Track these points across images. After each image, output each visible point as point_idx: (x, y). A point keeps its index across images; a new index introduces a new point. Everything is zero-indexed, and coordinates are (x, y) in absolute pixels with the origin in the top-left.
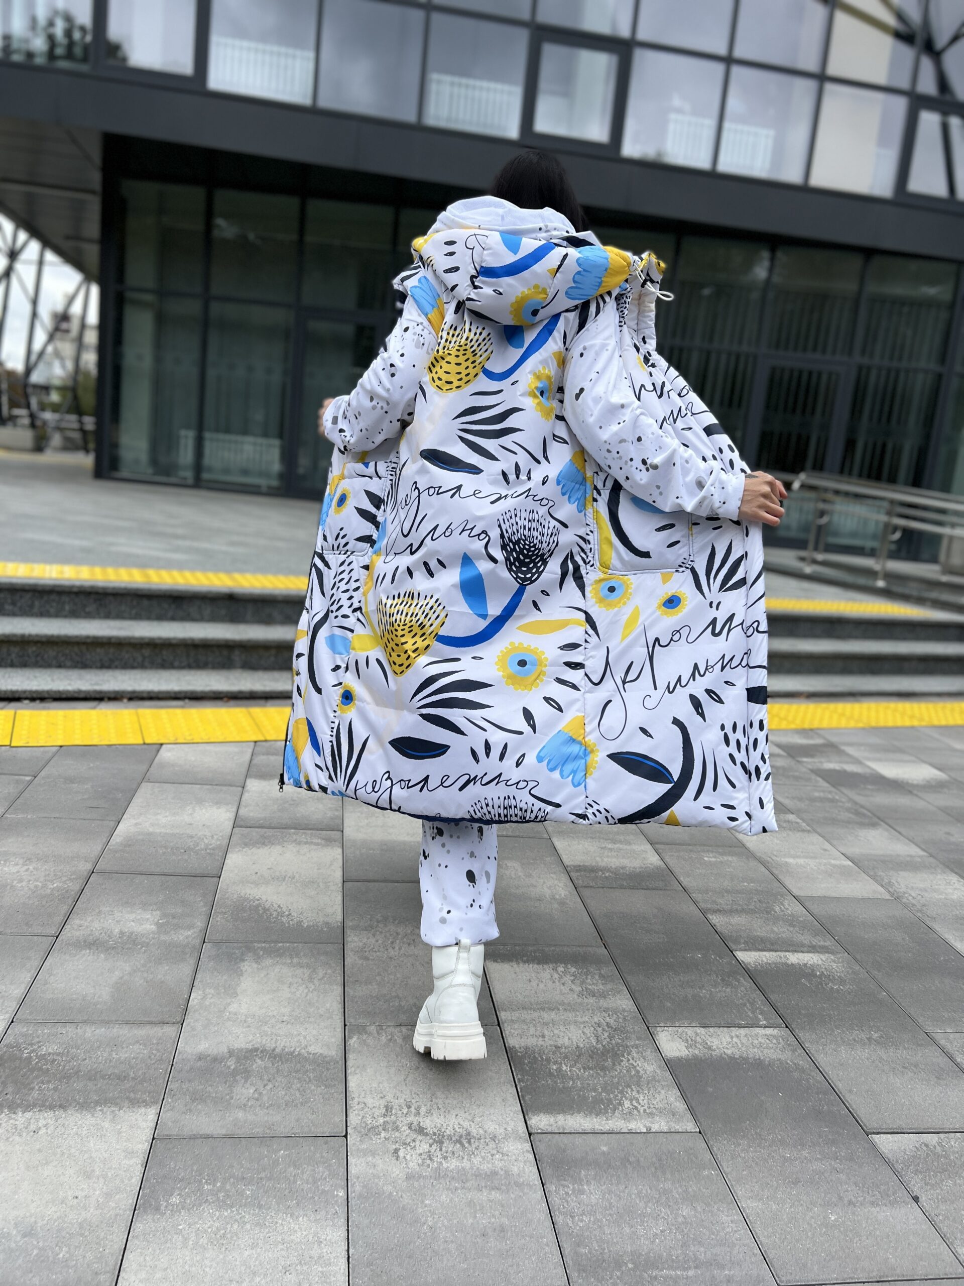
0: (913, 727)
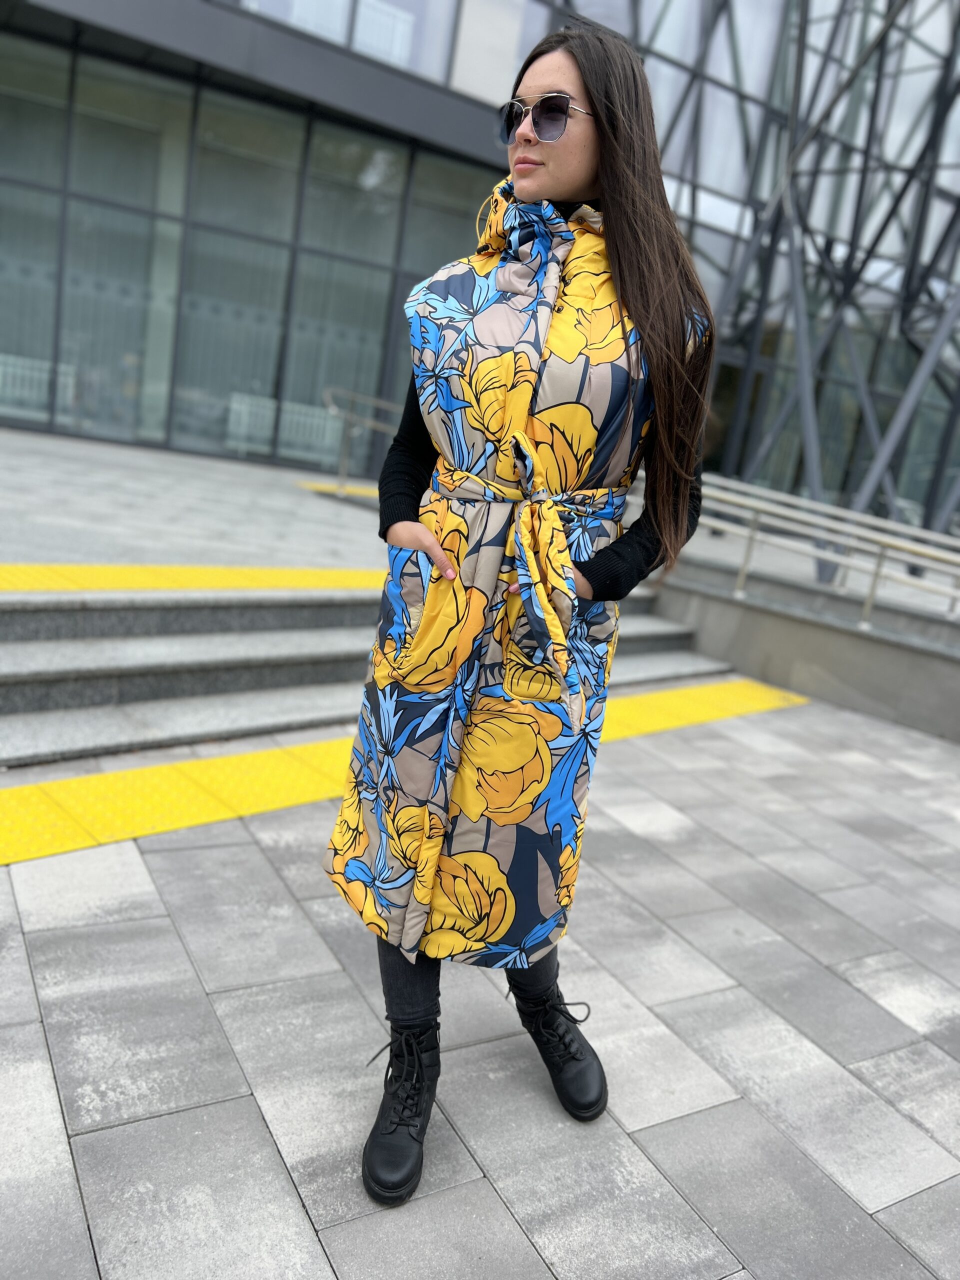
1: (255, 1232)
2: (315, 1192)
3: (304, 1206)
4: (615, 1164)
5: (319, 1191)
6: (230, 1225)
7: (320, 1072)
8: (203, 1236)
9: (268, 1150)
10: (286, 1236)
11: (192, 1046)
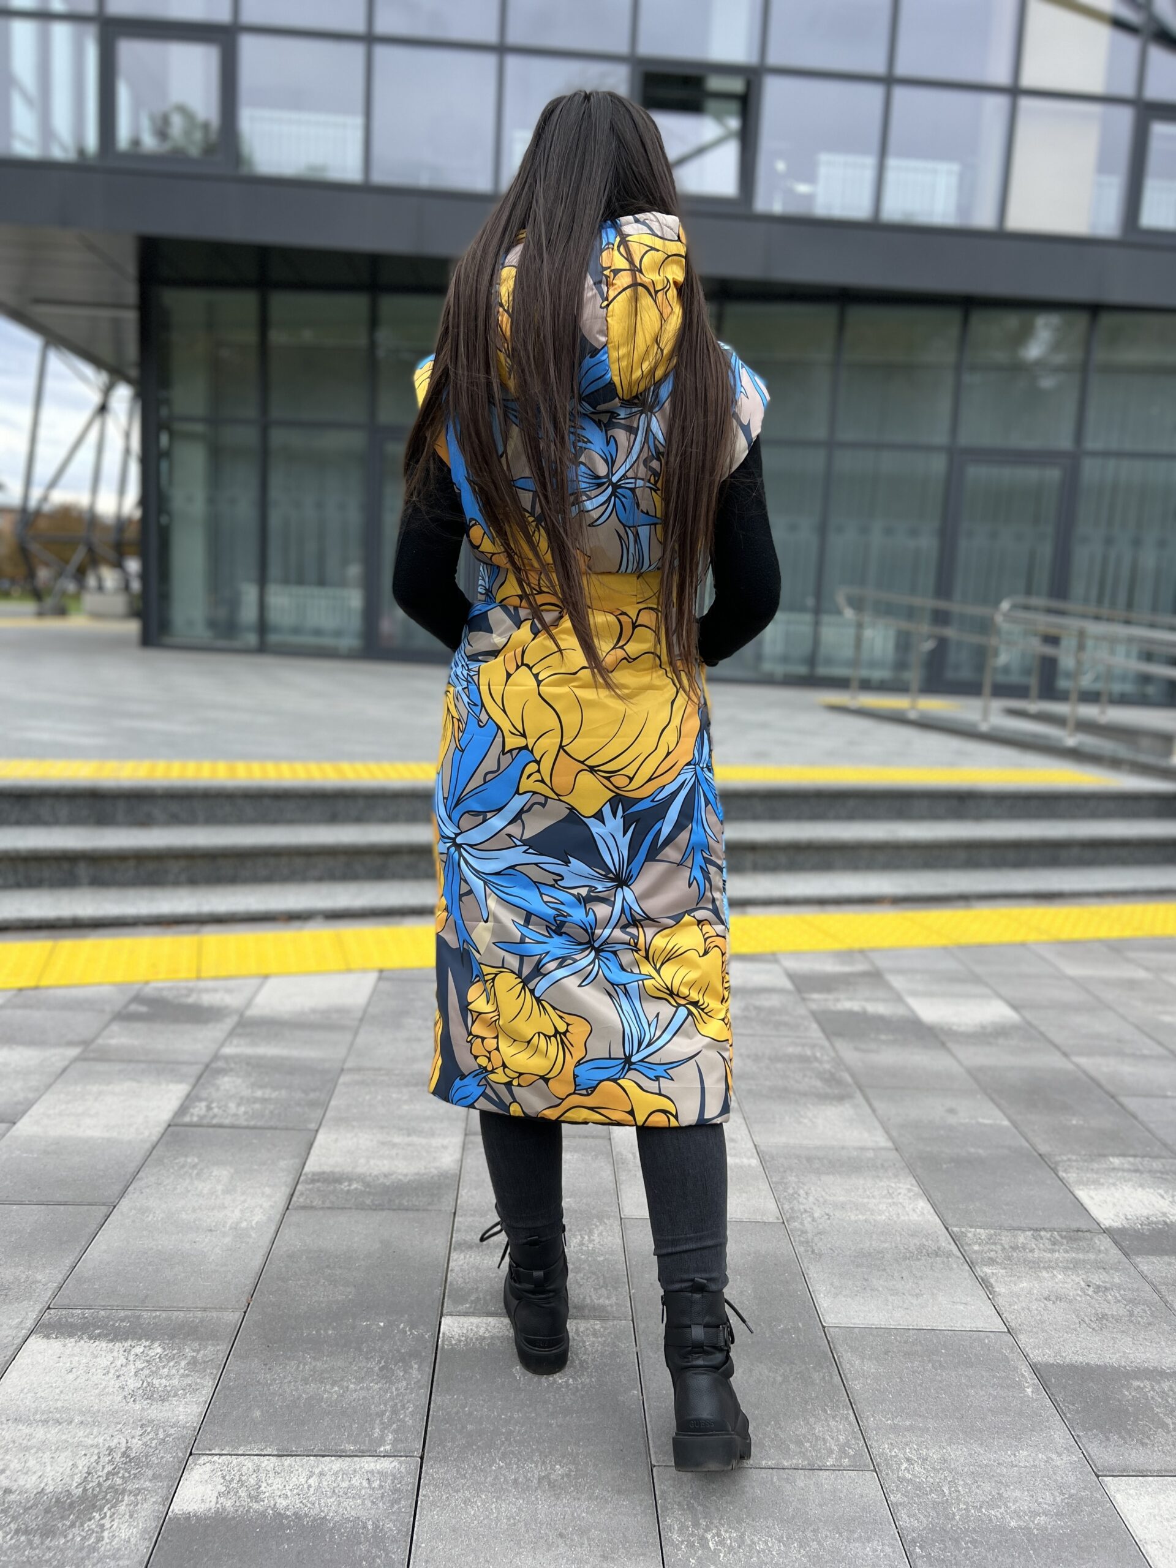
0: (1023, 945)
1: (242, 1198)
2: (307, 1189)
3: (292, 1195)
4: (583, 1232)
5: (310, 1190)
6: (226, 1192)
7: (382, 1127)
8: (205, 1191)
9: (297, 1161)
10: (261, 1206)
11: (299, 1095)
